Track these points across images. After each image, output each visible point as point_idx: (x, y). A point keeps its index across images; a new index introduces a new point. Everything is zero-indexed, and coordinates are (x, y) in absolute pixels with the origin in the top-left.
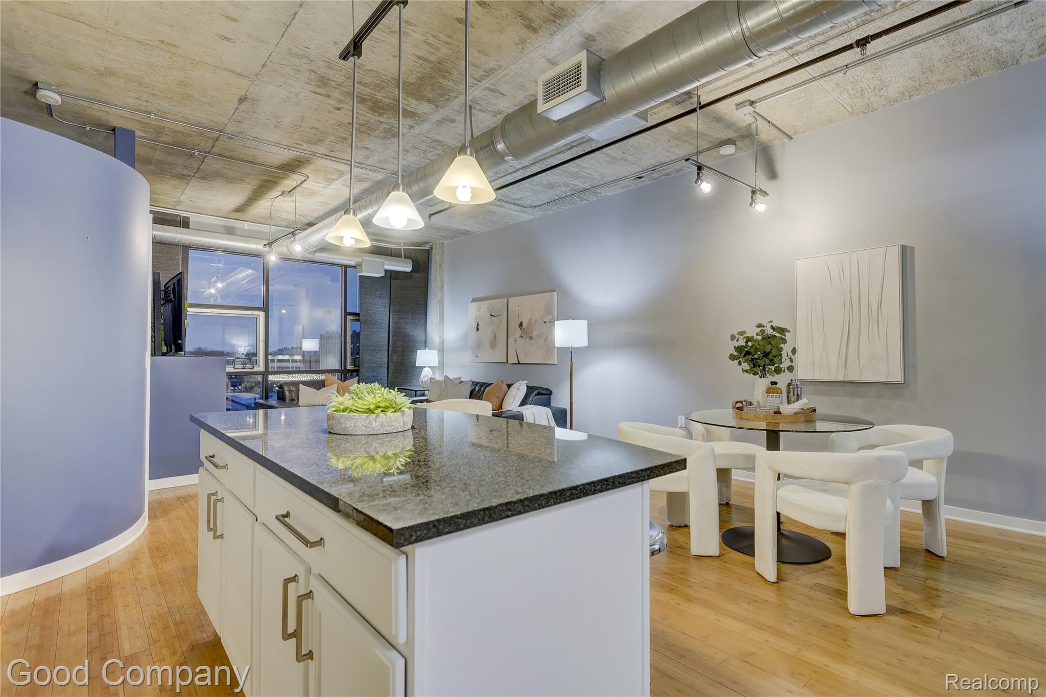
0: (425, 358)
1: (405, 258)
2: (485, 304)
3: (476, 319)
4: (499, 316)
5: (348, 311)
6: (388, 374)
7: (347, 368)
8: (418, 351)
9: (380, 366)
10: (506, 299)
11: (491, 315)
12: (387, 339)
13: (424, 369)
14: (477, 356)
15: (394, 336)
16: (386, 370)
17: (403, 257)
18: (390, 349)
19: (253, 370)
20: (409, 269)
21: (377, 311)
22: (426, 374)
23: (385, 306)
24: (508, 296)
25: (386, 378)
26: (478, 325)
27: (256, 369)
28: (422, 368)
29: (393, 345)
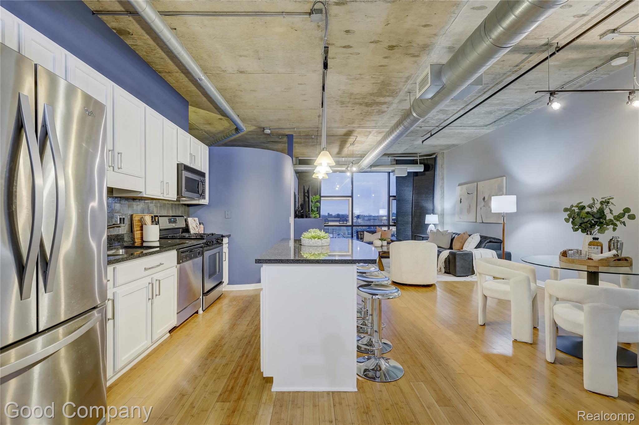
0: (431, 219)
1: (420, 164)
2: (465, 186)
3: (460, 196)
4: (472, 193)
5: (390, 195)
6: (412, 227)
7: (390, 224)
8: (426, 215)
9: (407, 223)
10: (476, 183)
11: (468, 193)
12: (411, 209)
13: (430, 225)
14: (460, 218)
15: (415, 207)
16: (411, 225)
17: (419, 164)
18: (413, 214)
19: (347, 224)
20: (422, 170)
21: (406, 194)
22: (431, 228)
23: (411, 191)
24: (477, 181)
25: (411, 230)
26: (461, 199)
27: (348, 224)
28: (429, 224)
29: (414, 212)
